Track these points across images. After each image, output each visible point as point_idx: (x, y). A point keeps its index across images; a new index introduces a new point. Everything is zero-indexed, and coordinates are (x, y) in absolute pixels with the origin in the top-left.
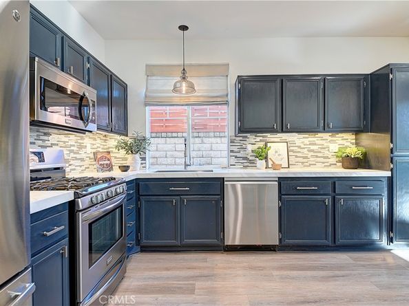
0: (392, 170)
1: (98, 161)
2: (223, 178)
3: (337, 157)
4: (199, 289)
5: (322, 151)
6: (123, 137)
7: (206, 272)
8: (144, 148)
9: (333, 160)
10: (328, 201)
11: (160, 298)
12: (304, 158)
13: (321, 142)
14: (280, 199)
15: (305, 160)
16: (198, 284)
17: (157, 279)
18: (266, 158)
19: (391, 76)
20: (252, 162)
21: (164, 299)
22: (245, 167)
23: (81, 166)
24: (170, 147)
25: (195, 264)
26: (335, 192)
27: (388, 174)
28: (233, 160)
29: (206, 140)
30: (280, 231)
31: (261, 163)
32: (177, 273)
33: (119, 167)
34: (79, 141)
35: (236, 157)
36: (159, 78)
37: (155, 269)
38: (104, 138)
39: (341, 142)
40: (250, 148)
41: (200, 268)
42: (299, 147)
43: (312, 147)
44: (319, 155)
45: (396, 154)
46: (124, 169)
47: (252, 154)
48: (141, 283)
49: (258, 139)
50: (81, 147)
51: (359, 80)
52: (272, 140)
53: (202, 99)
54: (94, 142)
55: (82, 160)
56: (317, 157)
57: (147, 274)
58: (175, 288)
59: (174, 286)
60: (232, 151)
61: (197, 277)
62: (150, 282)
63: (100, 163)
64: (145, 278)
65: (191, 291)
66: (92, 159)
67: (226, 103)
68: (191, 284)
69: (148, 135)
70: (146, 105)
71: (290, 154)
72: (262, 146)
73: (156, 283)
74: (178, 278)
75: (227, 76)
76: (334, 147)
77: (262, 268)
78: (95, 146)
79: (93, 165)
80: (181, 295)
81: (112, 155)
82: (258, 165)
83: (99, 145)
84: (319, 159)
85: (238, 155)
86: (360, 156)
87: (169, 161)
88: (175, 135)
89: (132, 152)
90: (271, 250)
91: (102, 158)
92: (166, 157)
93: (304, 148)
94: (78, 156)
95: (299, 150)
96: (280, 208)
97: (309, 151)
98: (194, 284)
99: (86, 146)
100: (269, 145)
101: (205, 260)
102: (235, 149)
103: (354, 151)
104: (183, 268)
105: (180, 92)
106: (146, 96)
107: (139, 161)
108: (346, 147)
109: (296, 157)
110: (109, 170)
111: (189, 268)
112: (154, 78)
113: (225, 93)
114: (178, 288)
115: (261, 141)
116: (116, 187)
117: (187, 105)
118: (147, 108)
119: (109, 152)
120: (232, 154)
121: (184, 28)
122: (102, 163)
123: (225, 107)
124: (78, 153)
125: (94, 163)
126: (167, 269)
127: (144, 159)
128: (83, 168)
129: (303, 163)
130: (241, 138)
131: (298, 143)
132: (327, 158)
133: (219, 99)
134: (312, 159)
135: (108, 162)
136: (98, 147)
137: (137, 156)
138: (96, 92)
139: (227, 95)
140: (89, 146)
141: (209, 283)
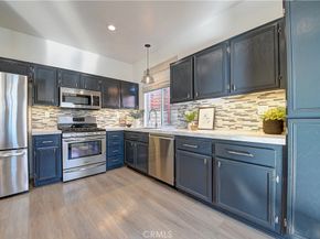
5: (250, 114)
10: (207, 162)
15: (232, 123)
39: (273, 103)
42: (226, 111)
44: (246, 118)
56: (244, 120)
71: (217, 117)
76: (264, 110)
93: (231, 112)
95: (226, 114)
97: (236, 114)
100: (201, 110)
109: (224, 120)
129: (229, 126)
134: (238, 122)
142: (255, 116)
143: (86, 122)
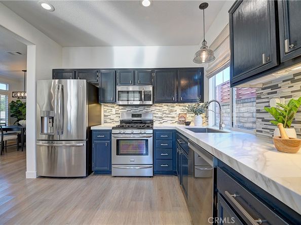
23: (171, 120)
46: (187, 124)
70: (208, 78)
91: (181, 117)
119: (186, 114)
121: (204, 6)
143: (142, 118)
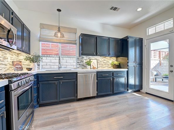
0: (128, 68)
1: (15, 66)
2: (77, 72)
3: (111, 65)
4: (71, 119)
5: (107, 63)
6: (28, 55)
7: (72, 111)
8: (39, 60)
9: (110, 66)
10: (112, 79)
11: (54, 127)
12: (102, 65)
13: (107, 60)
14: (97, 79)
15: (102, 66)
16: (70, 116)
17: (51, 118)
18: (90, 65)
19: (128, 40)
20: (85, 66)
21: (56, 126)
22: (83, 68)
23: (5, 68)
24: (48, 61)
25: (66, 108)
26: (113, 76)
27: (127, 70)
28: (78, 66)
29: (64, 58)
30: (97, 91)
31: (89, 67)
32: (59, 114)
33: (27, 69)
34: (4, 55)
35: (79, 65)
36: (46, 30)
37: (49, 114)
38: (17, 55)
39: (112, 60)
40: (85, 61)
41: (69, 110)
42: (100, 61)
43: (104, 62)
44: (106, 64)
45: (129, 63)
46: (29, 69)
47: (85, 64)
48: (42, 122)
49: (87, 58)
50: (5, 58)
51: (118, 40)
52: (92, 58)
53: (66, 41)
54: (12, 56)
55: (6, 65)
56: (106, 65)
57: (45, 116)
58: (60, 120)
59: (60, 119)
60: (78, 62)
61: (68, 114)
62: (47, 120)
63: (16, 66)
64: (44, 119)
65: (68, 120)
66: (11, 64)
67: (76, 44)
68: (67, 117)
69: (41, 55)
70: (40, 41)
71: (98, 63)
72: (89, 61)
73: (50, 120)
74: (60, 116)
75: (76, 33)
76: (111, 62)
77: (92, 105)
78: (13, 59)
79: (12, 68)
80: (64, 123)
81: (22, 63)
82: (88, 68)
83: (14, 58)
84: (106, 66)
85: (80, 64)
86: (118, 64)
87: (48, 67)
88: (50, 56)
89: (33, 62)
90: (94, 98)
91: (17, 64)
92: (47, 65)
93: (102, 62)
94: (3, 63)
95: (100, 62)
96: (97, 82)
97: (104, 63)
98: (69, 117)
99: (8, 58)
100: (91, 60)
101: (70, 106)
102: (79, 61)
103: (116, 63)
104: (62, 111)
105: (57, 37)
106: (40, 37)
107: (37, 66)
108: (114, 62)
109: (100, 65)
110: (21, 70)
111: (64, 111)
112: (44, 29)
113: (75, 40)
114: (62, 120)
115: (88, 59)
116: (29, 77)
117: (59, 43)
118: (41, 43)
119: (21, 62)
120: (78, 63)
121: (59, 10)
122: (17, 66)
123: (75, 45)
124: (3, 61)
125: (13, 67)
126: (54, 113)
127: (39, 65)
128: (6, 69)
129: (102, 67)
130: (81, 58)
131: (100, 60)
132: (109, 65)
133: (73, 42)
134: (104, 65)
135: (21, 66)
136: (14, 59)
137: (36, 64)
138: (17, 30)
139: (76, 41)
140: (9, 58)
141: (75, 115)
142: (109, 64)
